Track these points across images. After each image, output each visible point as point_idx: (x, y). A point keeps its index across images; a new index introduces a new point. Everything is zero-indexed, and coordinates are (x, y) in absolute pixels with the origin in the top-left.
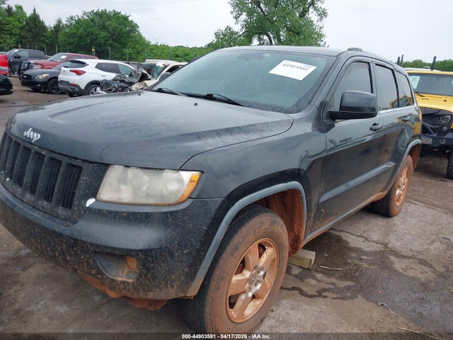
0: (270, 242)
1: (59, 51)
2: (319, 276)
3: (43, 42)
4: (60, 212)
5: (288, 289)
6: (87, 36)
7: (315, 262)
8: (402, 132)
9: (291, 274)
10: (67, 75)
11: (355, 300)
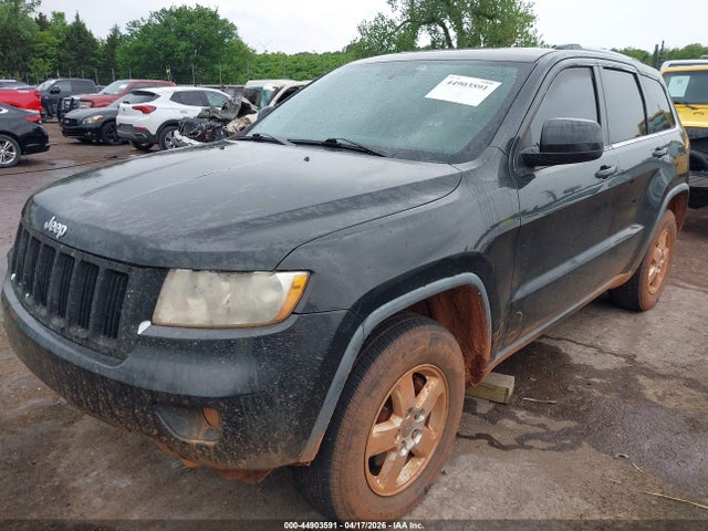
0: (433, 371)
1: (118, 78)
2: (521, 414)
3: (93, 64)
4: (101, 343)
5: (471, 438)
6: (159, 49)
7: (514, 393)
8: (655, 172)
9: (476, 414)
10: (128, 116)
11: (577, 451)
